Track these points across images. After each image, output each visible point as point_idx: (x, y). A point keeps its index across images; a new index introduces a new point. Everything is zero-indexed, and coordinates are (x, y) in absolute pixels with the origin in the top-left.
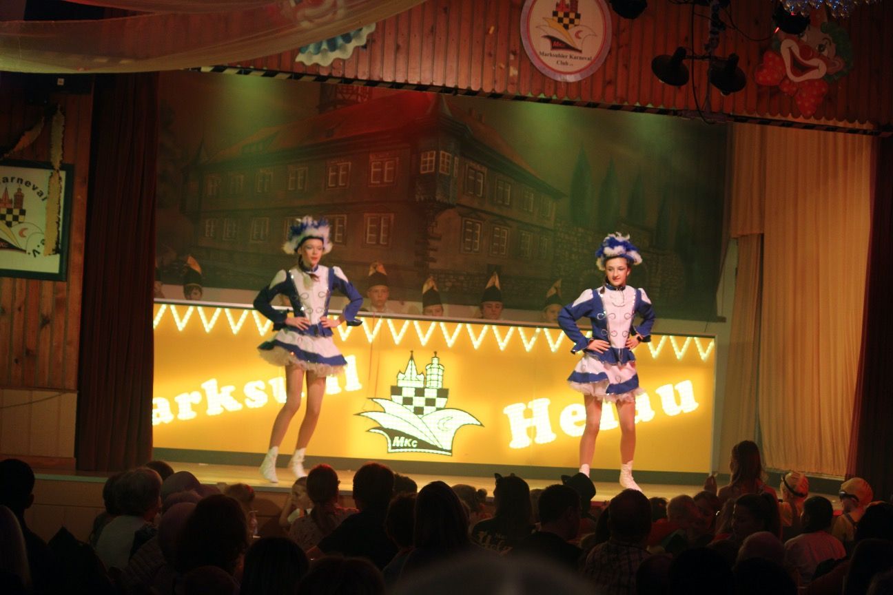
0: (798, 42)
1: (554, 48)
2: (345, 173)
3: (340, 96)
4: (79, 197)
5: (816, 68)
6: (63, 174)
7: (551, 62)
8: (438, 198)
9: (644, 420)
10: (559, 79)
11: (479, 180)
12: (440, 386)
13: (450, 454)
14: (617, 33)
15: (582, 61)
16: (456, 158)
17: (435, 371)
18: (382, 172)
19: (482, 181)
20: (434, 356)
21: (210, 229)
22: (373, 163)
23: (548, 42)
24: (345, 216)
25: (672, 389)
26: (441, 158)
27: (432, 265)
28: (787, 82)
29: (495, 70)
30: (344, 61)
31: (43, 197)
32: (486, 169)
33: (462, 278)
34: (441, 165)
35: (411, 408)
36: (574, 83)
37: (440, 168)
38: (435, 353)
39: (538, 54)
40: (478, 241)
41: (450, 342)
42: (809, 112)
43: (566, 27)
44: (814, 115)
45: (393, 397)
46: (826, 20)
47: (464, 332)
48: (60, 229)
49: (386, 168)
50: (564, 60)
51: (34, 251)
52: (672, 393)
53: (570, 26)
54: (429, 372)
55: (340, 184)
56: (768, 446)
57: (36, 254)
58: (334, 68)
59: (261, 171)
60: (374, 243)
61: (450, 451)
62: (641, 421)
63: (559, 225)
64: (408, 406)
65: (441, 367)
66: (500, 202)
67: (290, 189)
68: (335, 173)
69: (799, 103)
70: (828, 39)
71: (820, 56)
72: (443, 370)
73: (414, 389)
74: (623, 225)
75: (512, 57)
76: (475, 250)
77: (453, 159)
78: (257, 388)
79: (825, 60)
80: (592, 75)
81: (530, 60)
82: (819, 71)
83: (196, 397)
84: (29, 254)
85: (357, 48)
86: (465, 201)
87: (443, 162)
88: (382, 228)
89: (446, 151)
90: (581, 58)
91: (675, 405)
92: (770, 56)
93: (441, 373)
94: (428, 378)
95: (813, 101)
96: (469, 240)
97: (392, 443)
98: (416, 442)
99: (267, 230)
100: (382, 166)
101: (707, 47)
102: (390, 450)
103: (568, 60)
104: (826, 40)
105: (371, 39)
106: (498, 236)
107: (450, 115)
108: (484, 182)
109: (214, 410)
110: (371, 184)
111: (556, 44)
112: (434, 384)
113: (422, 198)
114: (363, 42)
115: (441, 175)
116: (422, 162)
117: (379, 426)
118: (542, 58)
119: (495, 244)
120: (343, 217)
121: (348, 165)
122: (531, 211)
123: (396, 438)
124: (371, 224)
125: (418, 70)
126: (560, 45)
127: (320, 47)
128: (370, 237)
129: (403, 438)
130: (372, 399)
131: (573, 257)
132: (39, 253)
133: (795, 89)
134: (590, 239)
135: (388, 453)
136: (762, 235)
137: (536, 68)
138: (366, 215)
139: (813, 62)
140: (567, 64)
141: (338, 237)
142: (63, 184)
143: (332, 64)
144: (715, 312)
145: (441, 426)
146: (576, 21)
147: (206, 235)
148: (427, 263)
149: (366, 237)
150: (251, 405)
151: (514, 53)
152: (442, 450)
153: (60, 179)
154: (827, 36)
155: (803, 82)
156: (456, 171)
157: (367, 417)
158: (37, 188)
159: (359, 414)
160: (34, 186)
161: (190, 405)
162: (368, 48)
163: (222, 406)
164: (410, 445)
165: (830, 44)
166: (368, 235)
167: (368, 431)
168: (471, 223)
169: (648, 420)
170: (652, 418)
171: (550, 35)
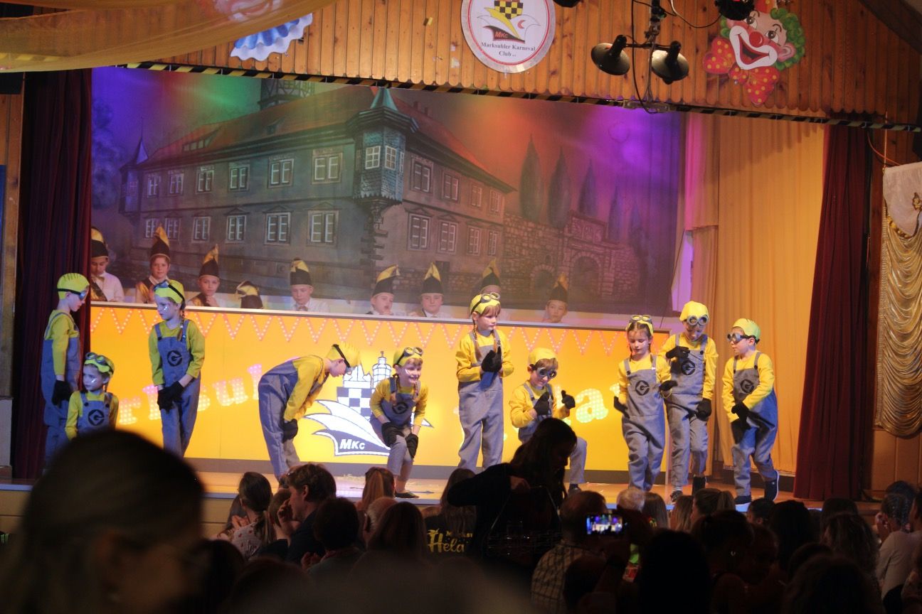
0: (748, 28)
1: (496, 38)
2: (288, 169)
3: (281, 92)
4: (11, 199)
5: (768, 55)
7: (494, 53)
8: (384, 194)
9: (598, 418)
10: (501, 70)
11: (426, 176)
14: (561, 22)
15: (525, 51)
16: (401, 153)
17: (382, 371)
18: (326, 169)
19: (428, 176)
20: (380, 355)
21: (150, 229)
22: (316, 160)
23: (490, 33)
24: (289, 214)
26: (386, 154)
27: (378, 263)
28: (737, 70)
29: (436, 62)
30: (281, 55)
32: (433, 165)
33: (409, 275)
34: (386, 160)
35: (358, 409)
36: (518, 73)
37: (386, 164)
38: (382, 353)
39: (480, 44)
40: (425, 238)
41: (397, 342)
42: (760, 101)
43: (508, 16)
44: (764, 103)
45: (339, 398)
46: (776, 6)
49: (330, 165)
50: (507, 51)
53: (513, 15)
54: (375, 372)
55: (284, 182)
56: (725, 442)
58: (271, 63)
59: (202, 169)
60: (319, 241)
62: (595, 419)
63: (508, 219)
64: (355, 408)
65: (388, 367)
66: (448, 197)
67: (231, 187)
68: (278, 171)
69: (750, 91)
70: (777, 25)
71: (770, 43)
72: (390, 371)
73: (361, 390)
74: (574, 219)
75: (453, 48)
76: (423, 246)
77: (399, 154)
79: (776, 46)
80: (537, 65)
81: (472, 52)
82: (769, 58)
83: (137, 402)
85: (295, 40)
86: (412, 196)
87: (389, 156)
88: (327, 226)
89: (391, 145)
90: (524, 48)
92: (719, 43)
93: (387, 372)
94: (375, 378)
95: (763, 88)
96: (417, 237)
97: (339, 446)
98: (363, 444)
99: (209, 229)
100: (326, 163)
101: (647, 35)
102: (337, 453)
103: (511, 50)
104: (776, 27)
105: (308, 32)
106: (446, 232)
107: (396, 109)
108: (430, 177)
110: (315, 181)
111: (499, 34)
113: (368, 195)
114: (300, 36)
115: (387, 170)
116: (367, 157)
117: (325, 428)
118: (483, 48)
119: (443, 240)
120: (287, 215)
121: (291, 162)
122: (479, 206)
123: (343, 441)
124: (315, 222)
125: (356, 63)
126: (503, 35)
127: (255, 42)
128: (315, 235)
129: (350, 441)
131: (524, 252)
133: (744, 77)
134: (541, 234)
136: (717, 227)
138: (310, 213)
139: (763, 49)
140: (510, 54)
141: (282, 235)
143: (268, 58)
144: (671, 306)
146: (519, 11)
147: (147, 236)
148: (374, 260)
149: (310, 234)
151: (456, 45)
154: (778, 22)
155: (753, 70)
156: (401, 165)
157: (313, 419)
161: (130, 410)
162: (305, 40)
164: (357, 448)
165: (781, 31)
166: (313, 233)
167: (315, 433)
168: (418, 219)
169: (602, 418)
170: (605, 416)
171: (492, 25)
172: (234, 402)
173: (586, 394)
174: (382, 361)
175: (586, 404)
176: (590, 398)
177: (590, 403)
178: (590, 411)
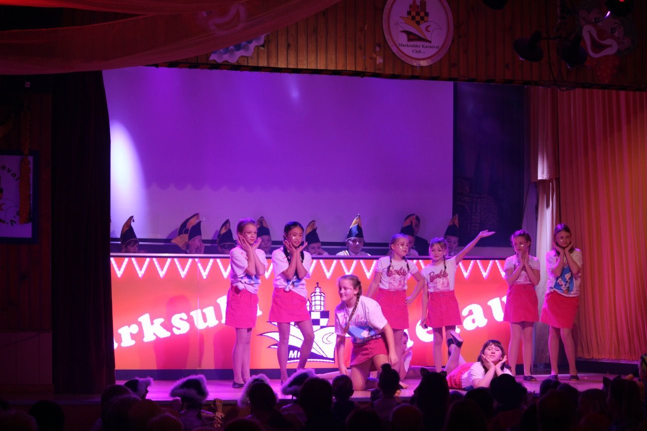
0: (595, 27)
1: (409, 40)
4: (45, 176)
5: (611, 46)
6: (30, 159)
7: (408, 51)
9: (480, 326)
10: (415, 64)
12: (322, 309)
13: (333, 361)
14: (457, 26)
15: (431, 49)
17: (318, 298)
20: (316, 286)
23: (405, 35)
25: (499, 301)
28: (589, 58)
29: (365, 60)
30: (248, 57)
31: (16, 178)
36: (426, 66)
38: (318, 283)
39: (398, 45)
41: (328, 275)
43: (418, 23)
47: (339, 265)
48: (31, 202)
50: (418, 49)
51: (11, 221)
52: (500, 304)
53: (421, 22)
54: (313, 299)
57: (13, 223)
58: (240, 64)
61: (333, 359)
62: (478, 327)
65: (323, 294)
69: (599, 73)
70: (618, 24)
71: (612, 37)
72: (324, 297)
75: (378, 49)
78: (181, 319)
79: (617, 40)
80: (441, 59)
81: (392, 51)
82: (612, 48)
83: (134, 329)
84: (7, 223)
85: (258, 46)
90: (431, 47)
93: (322, 298)
94: (313, 303)
95: (609, 71)
101: (558, 30)
103: (421, 49)
104: (616, 25)
105: (268, 40)
109: (149, 337)
111: (411, 37)
112: (318, 308)
114: (262, 42)
117: (277, 343)
118: (400, 47)
123: (291, 352)
125: (305, 62)
126: (414, 37)
127: (228, 48)
129: (296, 352)
132: (15, 222)
133: (595, 63)
136: (558, 179)
137: (397, 56)
139: (607, 42)
140: (420, 52)
142: (31, 166)
143: (238, 61)
145: (325, 340)
146: (425, 18)
150: (176, 332)
151: (379, 46)
152: (326, 358)
153: (29, 162)
154: (617, 21)
155: (600, 58)
157: (268, 336)
158: (11, 171)
159: (261, 335)
160: (9, 169)
161: (130, 335)
162: (266, 46)
163: (155, 334)
165: (620, 27)
167: (269, 347)
169: (482, 326)
170: (485, 325)
171: (406, 29)
172: (208, 326)
173: (470, 309)
174: (318, 290)
175: (471, 316)
176: (473, 311)
177: (474, 315)
178: (474, 321)
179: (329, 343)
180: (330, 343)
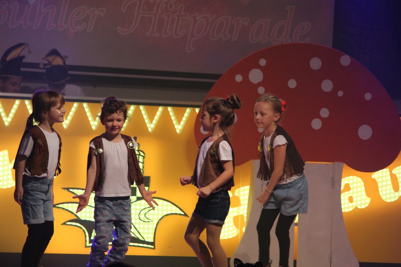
9: (359, 207)
13: (153, 247)
25: (389, 173)
38: (135, 138)
41: (151, 126)
47: (165, 114)
52: (389, 178)
61: (153, 244)
62: (356, 208)
65: (142, 154)
72: (144, 157)
91: (393, 191)
93: (141, 159)
97: (90, 236)
102: (88, 244)
117: (75, 218)
130: (68, 189)
135: (86, 247)
145: (142, 217)
152: (144, 242)
157: (63, 209)
159: (54, 206)
167: (64, 224)
169: (363, 207)
170: (367, 205)
173: (347, 182)
175: (347, 192)
176: (351, 186)
177: (351, 191)
178: (351, 200)
179: (147, 220)
180: (149, 221)
